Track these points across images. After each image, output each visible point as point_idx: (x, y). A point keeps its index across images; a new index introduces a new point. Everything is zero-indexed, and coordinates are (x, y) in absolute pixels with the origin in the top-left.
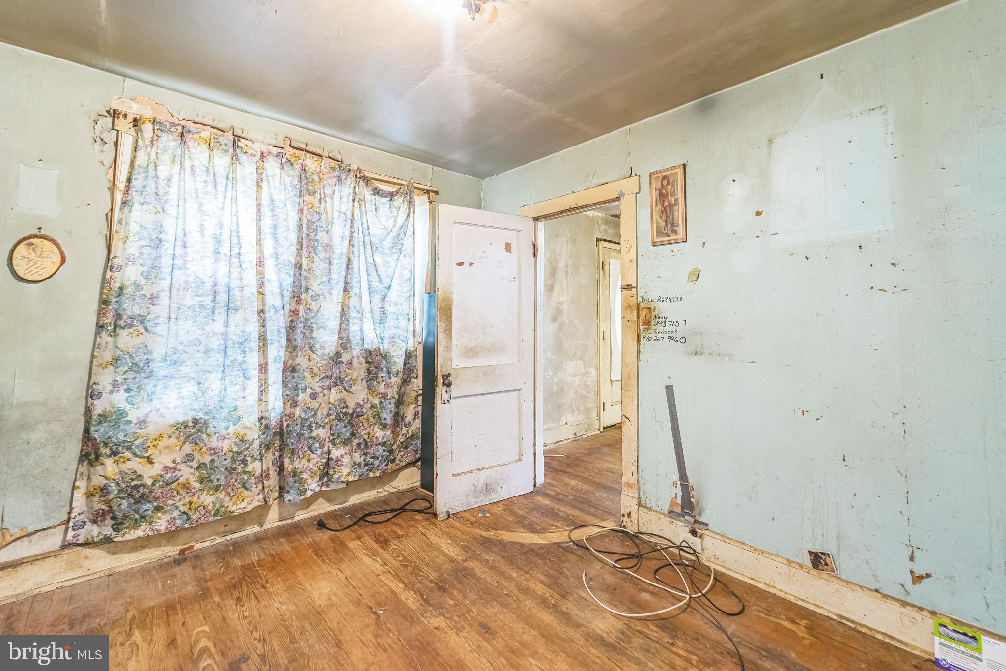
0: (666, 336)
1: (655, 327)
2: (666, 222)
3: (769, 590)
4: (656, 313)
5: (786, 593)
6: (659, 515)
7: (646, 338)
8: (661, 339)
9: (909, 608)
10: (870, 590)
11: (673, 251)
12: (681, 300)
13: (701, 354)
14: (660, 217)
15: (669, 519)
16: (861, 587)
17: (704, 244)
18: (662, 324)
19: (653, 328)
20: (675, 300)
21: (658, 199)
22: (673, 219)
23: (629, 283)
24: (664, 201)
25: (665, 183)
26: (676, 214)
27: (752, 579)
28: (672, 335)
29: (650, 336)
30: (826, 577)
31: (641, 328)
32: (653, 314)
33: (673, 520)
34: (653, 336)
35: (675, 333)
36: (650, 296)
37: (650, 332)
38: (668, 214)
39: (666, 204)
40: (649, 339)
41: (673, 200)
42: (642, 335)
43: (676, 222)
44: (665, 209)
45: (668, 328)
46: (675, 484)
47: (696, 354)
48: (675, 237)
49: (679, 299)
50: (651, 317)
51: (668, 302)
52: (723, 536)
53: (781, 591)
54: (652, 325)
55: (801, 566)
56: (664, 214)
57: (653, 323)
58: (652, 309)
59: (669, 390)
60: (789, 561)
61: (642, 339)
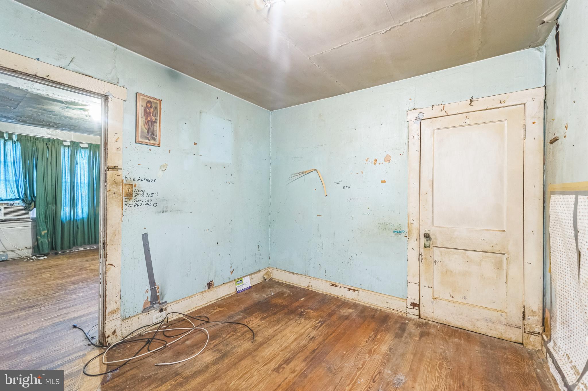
0: (144, 203)
1: (136, 198)
2: (148, 130)
3: (196, 309)
4: (136, 188)
5: (201, 305)
6: (138, 317)
7: (128, 205)
8: (139, 205)
9: (231, 282)
10: (223, 284)
11: (150, 150)
12: (155, 181)
13: (166, 212)
14: (144, 126)
15: (145, 314)
16: (221, 285)
17: (170, 151)
18: (141, 195)
19: (134, 198)
20: (151, 180)
21: (143, 114)
22: (153, 130)
23: (116, 165)
24: (147, 117)
25: (149, 105)
26: (155, 128)
27: (189, 311)
28: (148, 202)
29: (131, 203)
30: (212, 289)
31: (124, 198)
32: (134, 189)
33: (148, 313)
34: (134, 203)
35: (150, 200)
36: (131, 176)
37: (131, 200)
38: (150, 126)
39: (149, 119)
40: (130, 206)
41: (154, 119)
42: (124, 203)
43: (155, 133)
44: (148, 122)
45: (145, 198)
46: (147, 292)
47: (163, 212)
48: (152, 142)
49: (153, 180)
50: (132, 191)
51: (146, 181)
52: (176, 301)
53: (199, 306)
54: (133, 196)
55: (205, 291)
56: (147, 125)
57: (134, 194)
58: (133, 185)
59: (145, 237)
60: (201, 292)
61: (124, 206)
